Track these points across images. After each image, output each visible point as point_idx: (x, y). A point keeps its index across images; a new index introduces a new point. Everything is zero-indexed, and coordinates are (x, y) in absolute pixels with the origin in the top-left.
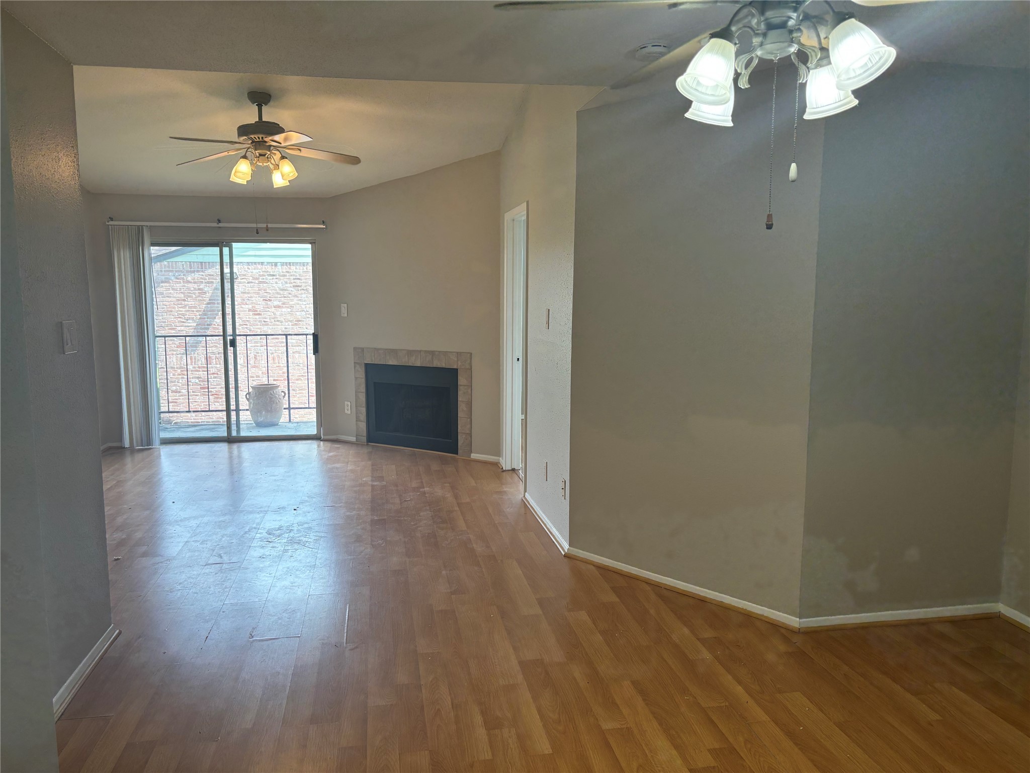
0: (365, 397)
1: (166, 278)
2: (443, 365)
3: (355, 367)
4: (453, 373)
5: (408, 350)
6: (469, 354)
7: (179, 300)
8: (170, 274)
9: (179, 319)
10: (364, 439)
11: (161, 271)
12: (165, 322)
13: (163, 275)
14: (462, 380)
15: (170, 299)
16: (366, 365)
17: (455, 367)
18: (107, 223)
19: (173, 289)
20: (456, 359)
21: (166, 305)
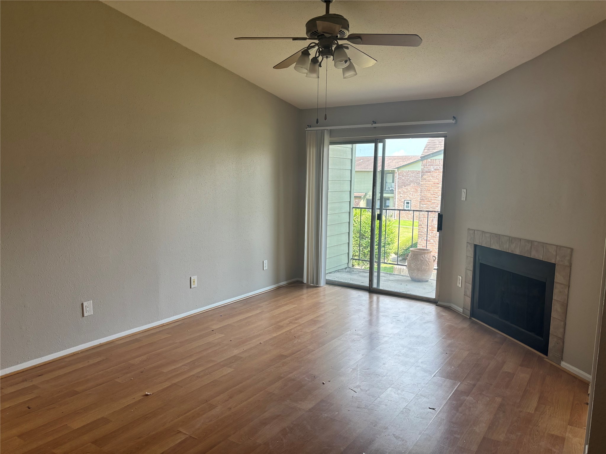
0: (472, 275)
1: (428, 170)
2: (541, 258)
3: (467, 246)
4: (550, 268)
5: (510, 237)
6: (569, 250)
7: (435, 184)
8: (431, 167)
9: (434, 196)
10: (468, 313)
11: (426, 165)
12: (424, 197)
13: (427, 168)
14: (559, 278)
15: (429, 183)
16: (476, 246)
17: (553, 261)
18: (306, 129)
19: (432, 176)
20: (554, 253)
21: (427, 187)
